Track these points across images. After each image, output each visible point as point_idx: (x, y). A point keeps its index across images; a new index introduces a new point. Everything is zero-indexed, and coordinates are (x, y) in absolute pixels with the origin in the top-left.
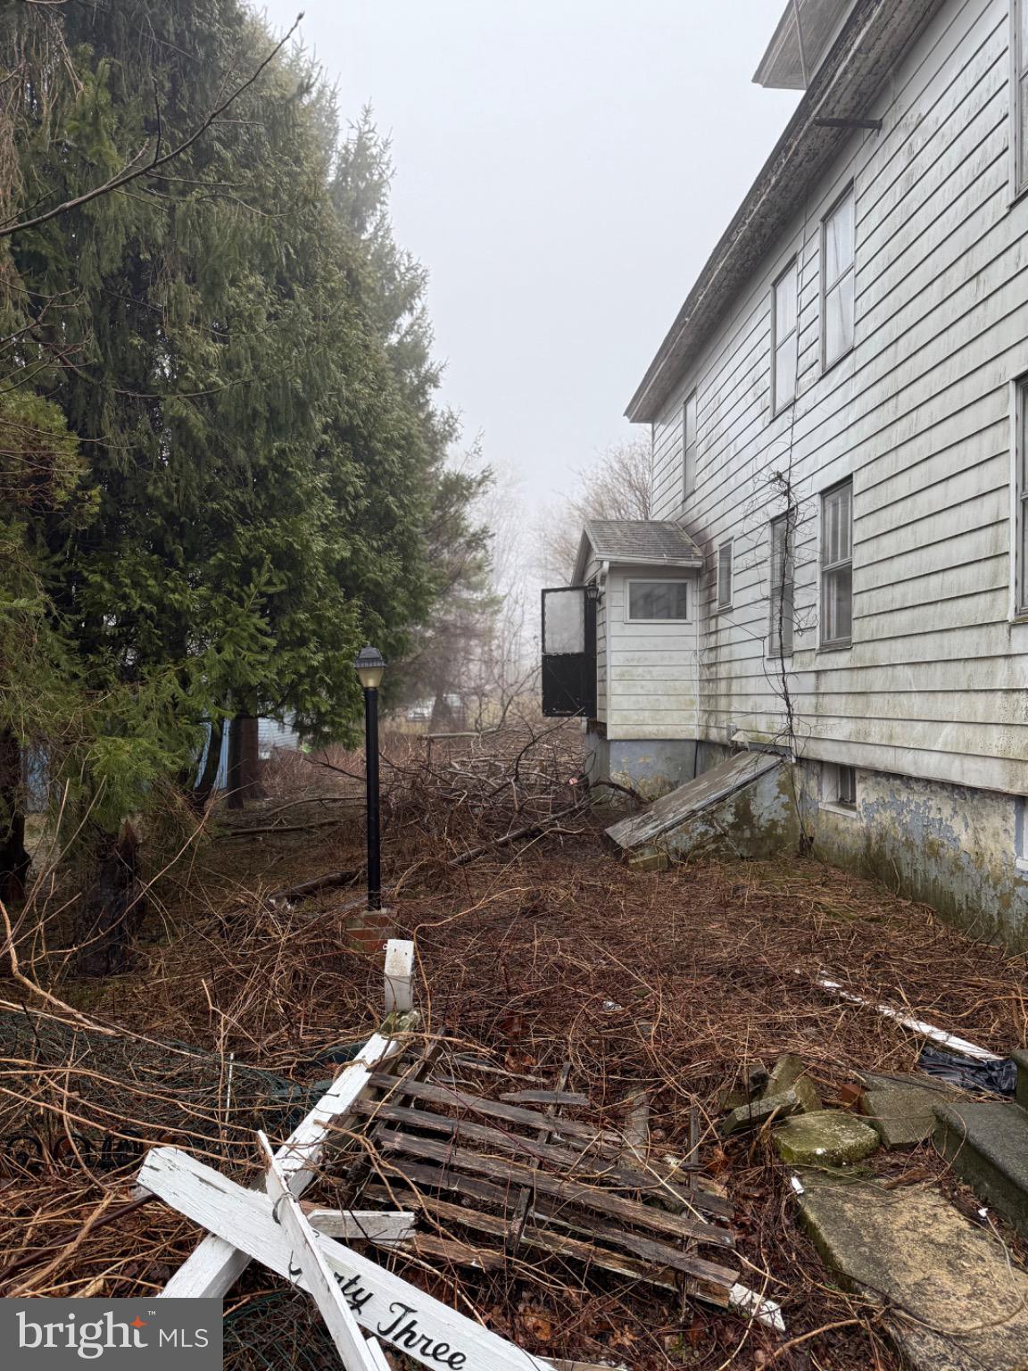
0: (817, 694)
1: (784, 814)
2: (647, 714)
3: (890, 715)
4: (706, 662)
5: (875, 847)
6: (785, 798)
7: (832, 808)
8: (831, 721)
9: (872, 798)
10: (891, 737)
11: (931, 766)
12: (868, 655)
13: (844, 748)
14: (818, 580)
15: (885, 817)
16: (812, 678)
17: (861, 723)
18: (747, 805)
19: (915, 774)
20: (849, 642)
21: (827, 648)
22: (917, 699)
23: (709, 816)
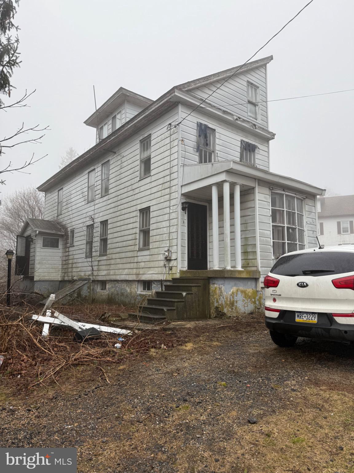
0: (98, 266)
1: (88, 294)
2: (46, 273)
3: (115, 269)
4: (64, 259)
5: (110, 297)
6: (89, 290)
7: (100, 291)
8: (101, 271)
9: (110, 286)
10: (115, 273)
11: (123, 277)
12: (110, 257)
13: (104, 277)
14: (99, 240)
15: (113, 290)
16: (97, 262)
17: (108, 271)
18: (80, 292)
19: (120, 280)
20: (106, 254)
21: (100, 256)
22: (120, 265)
23: (71, 295)
